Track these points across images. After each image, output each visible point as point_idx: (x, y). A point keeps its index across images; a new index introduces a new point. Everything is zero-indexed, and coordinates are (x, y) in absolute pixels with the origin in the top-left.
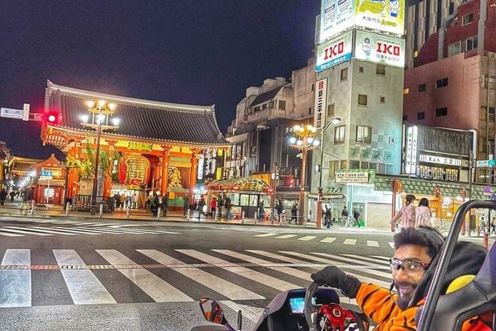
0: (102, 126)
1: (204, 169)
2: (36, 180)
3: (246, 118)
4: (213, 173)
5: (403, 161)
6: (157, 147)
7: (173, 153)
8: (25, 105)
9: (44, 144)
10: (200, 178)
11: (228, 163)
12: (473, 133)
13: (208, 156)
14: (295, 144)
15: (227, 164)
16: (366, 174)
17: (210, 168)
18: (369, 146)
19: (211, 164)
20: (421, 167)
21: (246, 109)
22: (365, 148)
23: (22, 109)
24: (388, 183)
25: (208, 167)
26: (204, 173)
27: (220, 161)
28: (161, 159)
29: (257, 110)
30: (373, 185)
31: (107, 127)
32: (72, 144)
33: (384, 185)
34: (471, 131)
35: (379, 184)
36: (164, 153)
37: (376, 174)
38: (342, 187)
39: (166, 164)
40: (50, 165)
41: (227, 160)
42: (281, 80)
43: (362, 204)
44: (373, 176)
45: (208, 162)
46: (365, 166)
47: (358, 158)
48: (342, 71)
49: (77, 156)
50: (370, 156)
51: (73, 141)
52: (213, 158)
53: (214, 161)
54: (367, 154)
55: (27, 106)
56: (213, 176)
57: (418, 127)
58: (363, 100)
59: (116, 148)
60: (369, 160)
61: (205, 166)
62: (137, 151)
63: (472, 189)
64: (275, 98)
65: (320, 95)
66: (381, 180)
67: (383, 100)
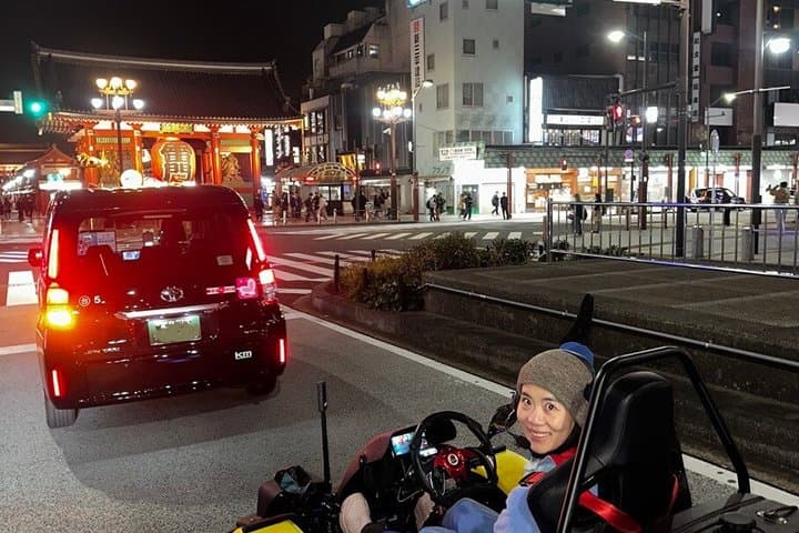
0: (121, 112)
1: (275, 151)
2: (35, 183)
3: (327, 72)
4: (287, 154)
5: (526, 126)
6: (201, 128)
7: (224, 134)
8: (15, 93)
9: (40, 133)
10: (270, 162)
11: (307, 139)
12: (618, 79)
13: (278, 132)
14: (381, 116)
15: (306, 141)
16: (474, 149)
17: (283, 149)
18: (480, 110)
19: (283, 142)
20: (550, 131)
21: (327, 57)
22: (476, 113)
23: (13, 99)
24: (502, 157)
25: (279, 148)
26: (275, 156)
27: (296, 138)
28: (208, 143)
29: (341, 59)
30: (483, 162)
31: (127, 112)
32: (82, 132)
33: (497, 160)
34: (617, 76)
35: (489, 160)
36: (210, 134)
37: (487, 147)
38: (449, 166)
39: (217, 150)
40: (52, 160)
41: (305, 136)
42: (372, 10)
43: (476, 187)
44: (482, 151)
45: (279, 139)
46: (476, 136)
47: (467, 126)
48: (441, 6)
49: (91, 148)
50: (483, 123)
51: (83, 127)
52: (285, 134)
53: (287, 138)
54: (480, 120)
55: (17, 95)
56: (288, 160)
57: (543, 78)
58: (469, 47)
59: (143, 133)
60: (482, 127)
61: (275, 145)
62: (172, 134)
63: (611, 155)
64: (364, 41)
65: (416, 41)
66: (492, 154)
67: (496, 44)
